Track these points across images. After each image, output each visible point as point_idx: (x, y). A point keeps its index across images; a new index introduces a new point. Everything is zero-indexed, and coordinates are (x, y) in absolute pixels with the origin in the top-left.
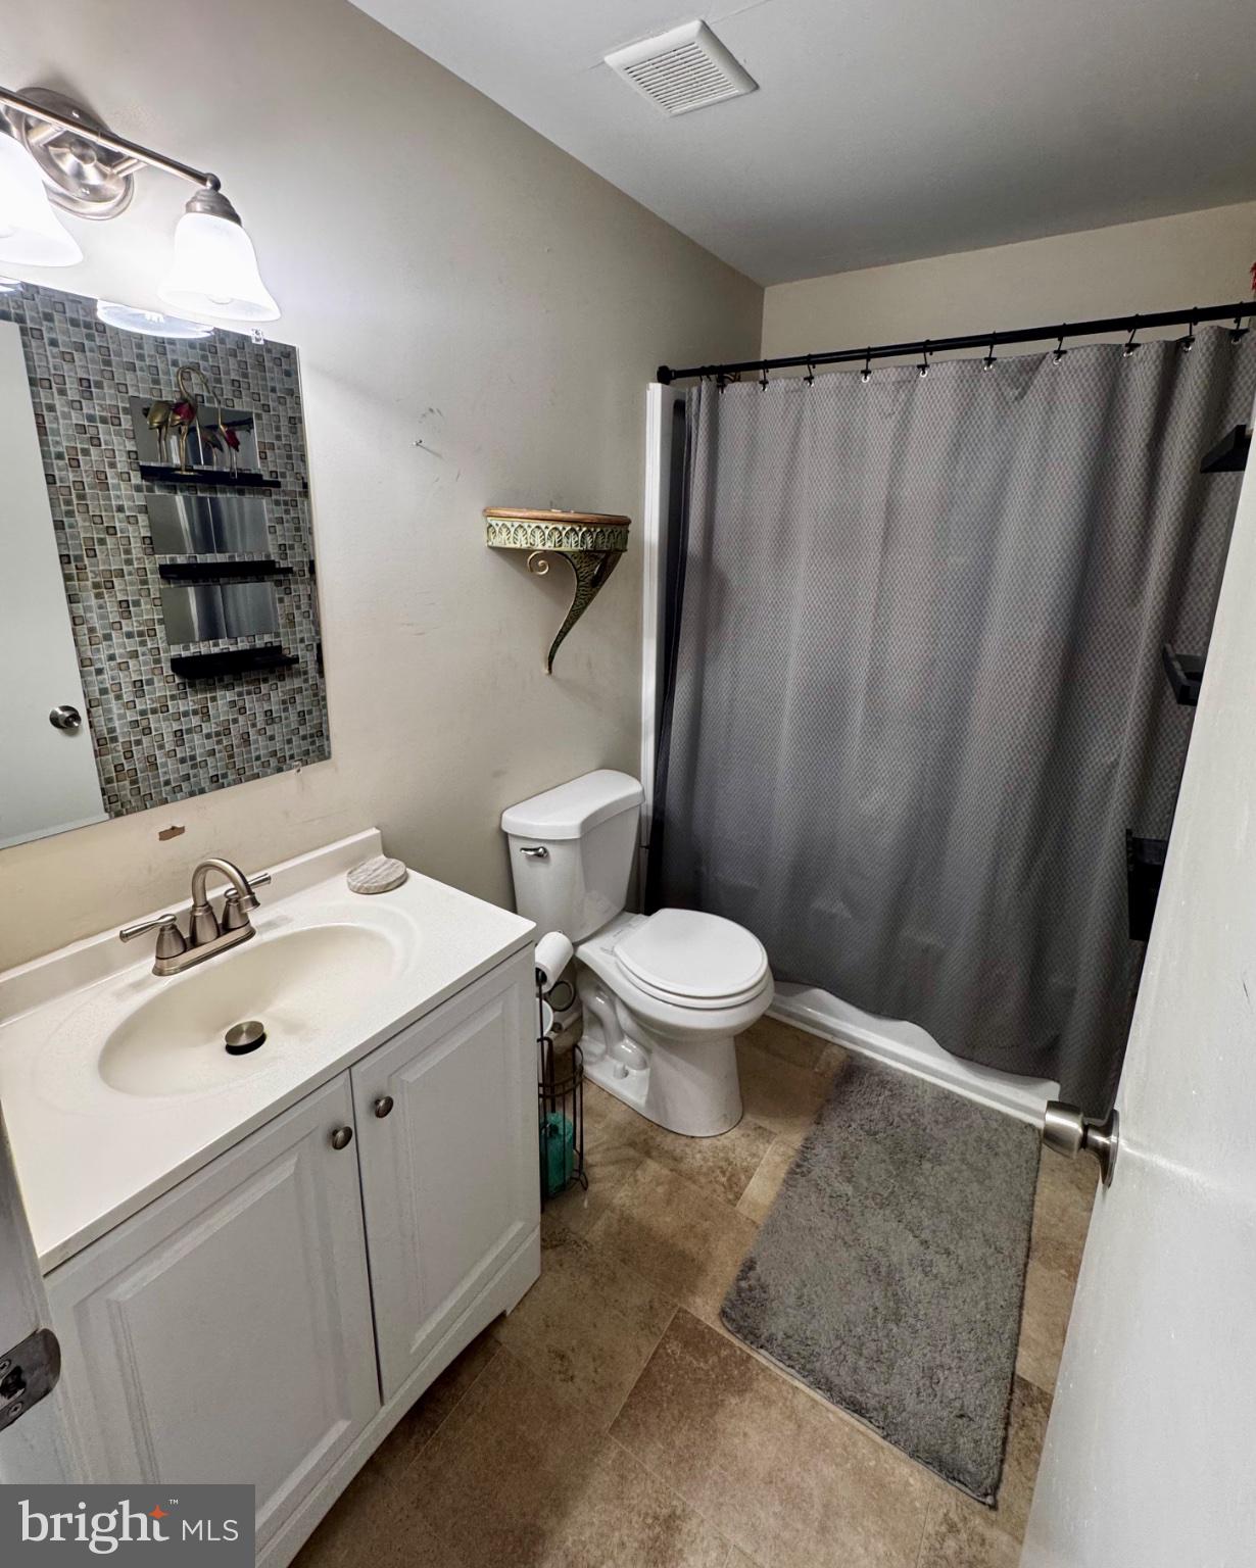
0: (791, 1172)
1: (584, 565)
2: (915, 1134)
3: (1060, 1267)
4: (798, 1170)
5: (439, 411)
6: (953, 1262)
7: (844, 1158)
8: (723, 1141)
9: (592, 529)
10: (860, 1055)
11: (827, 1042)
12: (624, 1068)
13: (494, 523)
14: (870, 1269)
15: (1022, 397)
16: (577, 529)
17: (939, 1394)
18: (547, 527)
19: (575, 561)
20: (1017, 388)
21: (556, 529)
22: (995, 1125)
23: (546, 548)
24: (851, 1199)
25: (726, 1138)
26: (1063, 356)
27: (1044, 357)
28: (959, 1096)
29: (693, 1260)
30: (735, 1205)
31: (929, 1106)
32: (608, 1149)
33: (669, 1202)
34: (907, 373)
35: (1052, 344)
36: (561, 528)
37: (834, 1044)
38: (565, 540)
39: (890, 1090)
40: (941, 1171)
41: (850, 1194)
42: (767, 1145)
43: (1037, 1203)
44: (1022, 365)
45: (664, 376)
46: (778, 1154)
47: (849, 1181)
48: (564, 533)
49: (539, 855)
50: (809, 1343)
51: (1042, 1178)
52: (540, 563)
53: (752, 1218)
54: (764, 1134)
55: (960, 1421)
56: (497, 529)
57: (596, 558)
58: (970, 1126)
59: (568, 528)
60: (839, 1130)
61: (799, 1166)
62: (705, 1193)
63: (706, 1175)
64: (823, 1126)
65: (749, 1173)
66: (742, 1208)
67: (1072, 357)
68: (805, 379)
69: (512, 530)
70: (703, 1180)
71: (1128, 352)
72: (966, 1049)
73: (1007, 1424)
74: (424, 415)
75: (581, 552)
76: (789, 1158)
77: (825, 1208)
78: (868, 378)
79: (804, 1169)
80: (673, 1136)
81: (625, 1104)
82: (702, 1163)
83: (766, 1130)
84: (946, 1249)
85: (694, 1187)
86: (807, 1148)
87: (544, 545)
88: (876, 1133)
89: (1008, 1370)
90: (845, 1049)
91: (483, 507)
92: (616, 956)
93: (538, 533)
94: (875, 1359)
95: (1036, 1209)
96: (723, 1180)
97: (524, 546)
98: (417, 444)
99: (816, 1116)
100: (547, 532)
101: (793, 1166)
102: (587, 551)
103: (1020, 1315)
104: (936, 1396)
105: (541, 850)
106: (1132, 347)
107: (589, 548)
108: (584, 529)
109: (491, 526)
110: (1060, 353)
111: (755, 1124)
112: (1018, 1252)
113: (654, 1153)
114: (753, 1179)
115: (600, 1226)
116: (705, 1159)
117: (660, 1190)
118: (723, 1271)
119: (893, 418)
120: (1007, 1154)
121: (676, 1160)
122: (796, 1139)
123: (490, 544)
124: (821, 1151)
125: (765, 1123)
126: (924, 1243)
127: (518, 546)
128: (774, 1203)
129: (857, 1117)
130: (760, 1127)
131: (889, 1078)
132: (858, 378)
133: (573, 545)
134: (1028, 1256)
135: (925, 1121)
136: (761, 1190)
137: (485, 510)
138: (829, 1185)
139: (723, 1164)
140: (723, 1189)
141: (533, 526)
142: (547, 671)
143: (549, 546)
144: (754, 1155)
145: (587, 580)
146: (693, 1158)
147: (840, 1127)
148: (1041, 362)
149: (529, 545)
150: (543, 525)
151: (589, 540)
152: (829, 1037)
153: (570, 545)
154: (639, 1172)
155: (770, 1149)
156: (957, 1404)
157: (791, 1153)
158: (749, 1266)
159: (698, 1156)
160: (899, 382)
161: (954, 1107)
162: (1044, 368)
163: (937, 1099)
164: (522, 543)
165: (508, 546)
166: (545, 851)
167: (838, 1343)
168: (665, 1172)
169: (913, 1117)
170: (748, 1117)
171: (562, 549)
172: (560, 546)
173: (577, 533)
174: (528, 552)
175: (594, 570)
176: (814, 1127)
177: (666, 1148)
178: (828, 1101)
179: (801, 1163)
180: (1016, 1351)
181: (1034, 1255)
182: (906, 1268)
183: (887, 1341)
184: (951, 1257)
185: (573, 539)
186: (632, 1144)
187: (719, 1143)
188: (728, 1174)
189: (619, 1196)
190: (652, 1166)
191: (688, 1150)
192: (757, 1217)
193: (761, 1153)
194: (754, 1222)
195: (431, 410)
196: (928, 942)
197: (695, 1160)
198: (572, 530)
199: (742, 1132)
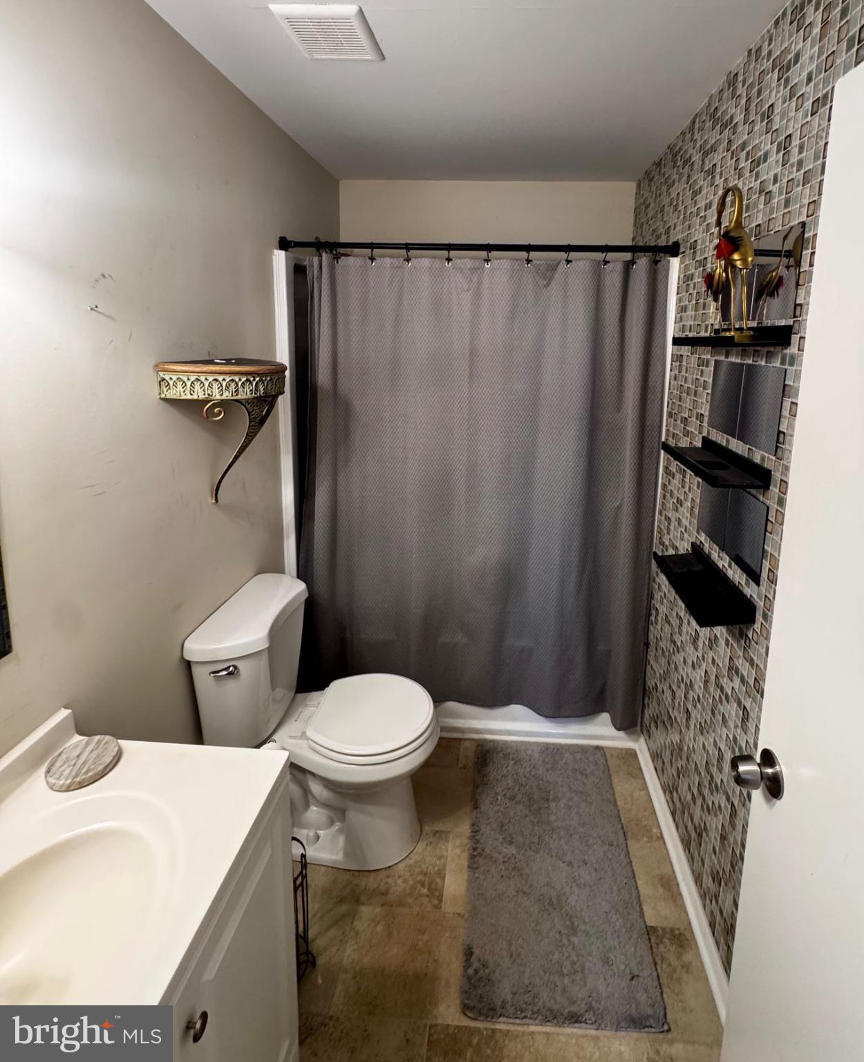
0: (472, 857)
1: (256, 408)
2: (538, 785)
3: (643, 836)
4: (475, 853)
5: (111, 277)
6: (590, 868)
7: (502, 827)
8: (415, 857)
9: (264, 379)
10: (485, 740)
11: (461, 739)
12: (316, 833)
13: (167, 377)
14: (546, 904)
15: (548, 286)
16: (252, 379)
17: (616, 971)
18: (224, 380)
19: (248, 406)
20: (545, 280)
21: (233, 380)
22: (579, 756)
23: (224, 397)
24: (517, 857)
25: (415, 854)
26: (570, 264)
27: (559, 263)
28: (553, 744)
29: (426, 974)
30: (441, 907)
31: (539, 760)
32: (322, 917)
33: (390, 935)
34: (477, 264)
35: (563, 255)
36: (237, 380)
37: (466, 739)
38: (241, 390)
39: (513, 759)
40: (562, 804)
41: (514, 852)
42: (446, 844)
43: (618, 799)
44: (548, 266)
45: (284, 244)
46: (457, 847)
47: (511, 843)
48: (240, 384)
49: (230, 674)
50: (530, 989)
51: (615, 780)
52: (216, 410)
53: (456, 911)
54: (441, 836)
55: (633, 982)
56: (171, 383)
57: (266, 401)
58: (566, 763)
59: (244, 379)
60: (492, 806)
61: (475, 849)
62: (416, 909)
63: (410, 894)
64: (480, 808)
65: (441, 874)
66: (447, 907)
67: (576, 265)
68: (404, 260)
69: (189, 384)
70: (410, 900)
71: (604, 265)
72: (555, 711)
73: (656, 964)
74: (97, 281)
75: (254, 398)
76: (466, 846)
77: (503, 873)
78: (450, 264)
79: (479, 850)
80: (373, 874)
81: (323, 866)
82: (404, 885)
83: (442, 831)
84: (583, 861)
85: (406, 910)
86: (476, 832)
87: (222, 395)
88: (515, 797)
89: (644, 926)
90: (474, 740)
91: (153, 363)
92: (308, 739)
93: (215, 386)
94: (573, 972)
95: (619, 803)
96: (425, 891)
97: (202, 397)
98: (92, 309)
99: (473, 803)
100: (224, 384)
101: (471, 852)
102: (260, 397)
103: (636, 881)
104: (614, 974)
105: (231, 669)
106: (606, 262)
107: (262, 395)
108: (258, 379)
109: (163, 379)
110: (568, 262)
111: (433, 831)
112: (620, 839)
113: (363, 898)
114: (447, 878)
115: (339, 992)
116: (405, 881)
117: (379, 928)
118: (451, 969)
119: (470, 292)
120: (593, 774)
121: (383, 894)
122: (465, 828)
123: (163, 396)
124: (485, 829)
125: (439, 826)
126: (570, 864)
127: (195, 397)
128: (468, 889)
129: (499, 790)
130: (437, 832)
131: (509, 750)
132: (443, 263)
133: (248, 393)
134: (626, 840)
135: (540, 772)
136: (455, 884)
137: (156, 366)
138: (500, 853)
139: (420, 877)
140: (427, 899)
141: (211, 379)
142: (213, 501)
143: (227, 395)
144: (440, 858)
145: (257, 421)
146: (396, 885)
147: (491, 804)
148: (558, 266)
149: (207, 396)
150: (220, 378)
151: (261, 388)
152: (459, 735)
153: (246, 394)
154: (357, 924)
155: (450, 846)
156: (627, 971)
157: (466, 841)
158: (469, 953)
159: (400, 881)
160: (472, 269)
161: (553, 752)
162: (560, 269)
163: (542, 752)
164: (199, 394)
165: (184, 397)
166: (235, 667)
167: (547, 975)
168: (378, 909)
169: (533, 773)
170: (426, 828)
171: (239, 397)
172: (237, 395)
173: (251, 383)
174: (206, 401)
175: (263, 411)
176: (474, 813)
177: (372, 888)
178: (477, 787)
179: (475, 846)
180: (642, 909)
181: (629, 835)
182: (567, 889)
183: (575, 953)
184: (588, 865)
185: (248, 388)
186: (342, 900)
187: (411, 862)
188: (426, 884)
189: (346, 954)
190: (366, 911)
191: (390, 880)
192: (460, 910)
193: (445, 854)
194: (459, 914)
195: (104, 276)
196: (523, 645)
197: (399, 886)
198: (248, 380)
199: (425, 843)
